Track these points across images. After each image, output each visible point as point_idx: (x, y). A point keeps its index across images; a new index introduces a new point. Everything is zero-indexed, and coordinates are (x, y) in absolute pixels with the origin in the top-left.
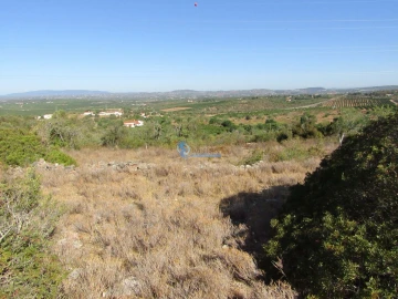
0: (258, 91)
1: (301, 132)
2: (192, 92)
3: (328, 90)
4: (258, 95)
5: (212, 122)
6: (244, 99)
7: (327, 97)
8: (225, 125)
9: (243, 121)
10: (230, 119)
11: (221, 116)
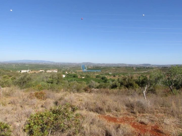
0: (121, 64)
1: (126, 84)
2: (91, 63)
3: (153, 65)
4: (120, 66)
5: (97, 77)
6: (114, 67)
7: (152, 68)
8: (103, 78)
9: (112, 77)
10: (106, 76)
11: (102, 75)
